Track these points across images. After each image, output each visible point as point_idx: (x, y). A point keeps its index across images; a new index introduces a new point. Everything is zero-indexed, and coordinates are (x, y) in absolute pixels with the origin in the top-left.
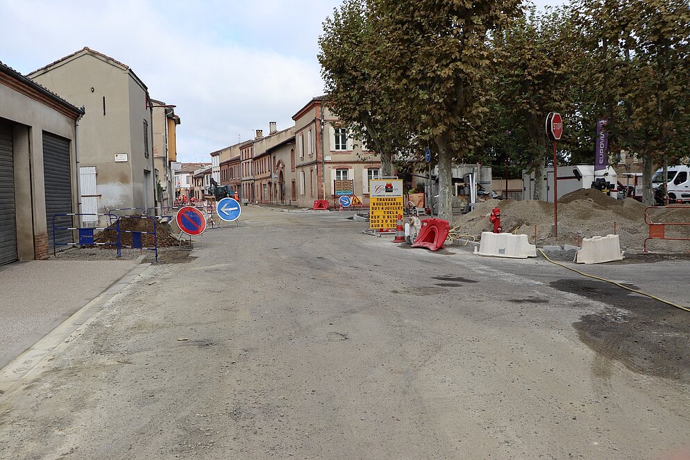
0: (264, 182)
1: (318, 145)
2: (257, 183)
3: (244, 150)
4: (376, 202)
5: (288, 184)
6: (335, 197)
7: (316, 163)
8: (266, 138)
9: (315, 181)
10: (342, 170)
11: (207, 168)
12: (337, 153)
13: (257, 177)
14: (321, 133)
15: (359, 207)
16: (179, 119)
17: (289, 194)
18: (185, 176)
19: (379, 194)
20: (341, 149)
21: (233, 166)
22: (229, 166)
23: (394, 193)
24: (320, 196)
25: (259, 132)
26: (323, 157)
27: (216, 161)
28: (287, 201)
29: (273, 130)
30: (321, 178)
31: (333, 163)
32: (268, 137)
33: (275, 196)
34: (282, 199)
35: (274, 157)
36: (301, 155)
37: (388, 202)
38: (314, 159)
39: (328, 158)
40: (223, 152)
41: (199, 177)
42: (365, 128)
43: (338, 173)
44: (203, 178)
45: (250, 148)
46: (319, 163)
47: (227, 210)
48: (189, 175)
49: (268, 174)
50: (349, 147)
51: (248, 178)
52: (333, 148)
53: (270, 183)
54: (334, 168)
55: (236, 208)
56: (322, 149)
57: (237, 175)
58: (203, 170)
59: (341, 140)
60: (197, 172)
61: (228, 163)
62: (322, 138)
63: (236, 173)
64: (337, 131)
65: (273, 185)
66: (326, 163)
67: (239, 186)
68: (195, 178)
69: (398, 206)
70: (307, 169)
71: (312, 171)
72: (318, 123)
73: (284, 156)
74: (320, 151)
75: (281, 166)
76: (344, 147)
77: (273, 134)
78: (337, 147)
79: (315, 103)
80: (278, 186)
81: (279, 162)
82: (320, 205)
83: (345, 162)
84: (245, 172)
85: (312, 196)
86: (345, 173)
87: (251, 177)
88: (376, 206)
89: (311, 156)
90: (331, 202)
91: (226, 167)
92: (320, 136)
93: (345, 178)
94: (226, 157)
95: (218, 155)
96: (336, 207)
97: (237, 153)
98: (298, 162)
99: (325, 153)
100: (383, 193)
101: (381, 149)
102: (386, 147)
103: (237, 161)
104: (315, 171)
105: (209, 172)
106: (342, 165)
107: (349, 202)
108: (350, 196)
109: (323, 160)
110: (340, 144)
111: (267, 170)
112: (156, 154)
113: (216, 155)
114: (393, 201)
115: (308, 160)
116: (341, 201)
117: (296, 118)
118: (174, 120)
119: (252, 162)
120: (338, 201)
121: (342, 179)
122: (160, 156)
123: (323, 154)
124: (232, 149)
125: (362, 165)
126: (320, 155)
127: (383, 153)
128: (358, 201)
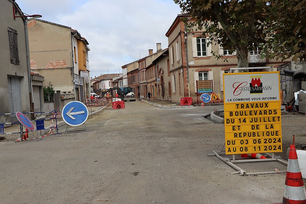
0: (153, 84)
1: (183, 53)
2: (149, 85)
3: (141, 63)
5: (166, 85)
6: (198, 94)
7: (182, 67)
8: (154, 54)
9: (182, 82)
10: (203, 72)
11: (121, 76)
12: (198, 59)
13: (149, 81)
14: (186, 43)
15: (218, 102)
17: (167, 92)
18: (108, 81)
19: (239, 97)
20: (202, 56)
21: (134, 74)
22: (132, 74)
23: (265, 93)
24: (186, 94)
25: (151, 51)
26: (187, 63)
27: (125, 72)
28: (166, 98)
29: (159, 49)
30: (186, 79)
31: (196, 67)
32: (156, 53)
33: (159, 94)
34: (163, 95)
35: (158, 66)
36: (172, 63)
37: (254, 109)
38: (181, 64)
39: (191, 63)
40: (129, 66)
41: (115, 82)
43: (200, 75)
44: (118, 83)
45: (144, 61)
46: (184, 67)
47: (73, 113)
48: (110, 81)
49: (154, 79)
50: (209, 54)
51: (143, 82)
52: (195, 54)
53: (156, 85)
54: (196, 71)
55: (83, 112)
56: (187, 56)
57: (137, 80)
58: (118, 78)
59: (202, 48)
60: (114, 79)
61: (132, 72)
62: (186, 47)
63: (136, 79)
64: (198, 41)
65: (158, 86)
66: (190, 67)
67: (139, 87)
68: (113, 83)
69: (273, 115)
70: (177, 73)
71: (180, 74)
72: (182, 35)
73: (163, 65)
74: (185, 58)
75: (162, 72)
76: (204, 54)
77: (159, 51)
78: (199, 54)
79: (179, 19)
80: (160, 86)
81: (160, 70)
82: (186, 102)
83: (206, 66)
84: (142, 79)
85: (180, 94)
86: (206, 75)
87: (145, 81)
89: (178, 62)
90: (195, 99)
91: (130, 75)
92: (184, 45)
93: (206, 79)
94: (131, 69)
95: (126, 67)
96: (198, 103)
97: (137, 66)
98: (172, 68)
99: (189, 59)
100: (247, 94)
101: (237, 45)
102: (242, 41)
103: (137, 71)
104: (181, 75)
105: (121, 79)
106: (203, 69)
107: (209, 98)
108: (210, 93)
109: (188, 65)
110: (202, 52)
111: (154, 76)
112: (66, 66)
113: (125, 68)
114: (264, 109)
115: (177, 66)
116: (202, 98)
117: (168, 35)
118: (82, 41)
119: (145, 71)
120: (200, 98)
121: (203, 80)
122: (68, 67)
123: (187, 60)
124: (135, 63)
125: (220, 68)
126: (185, 61)
127: (239, 49)
128: (216, 98)
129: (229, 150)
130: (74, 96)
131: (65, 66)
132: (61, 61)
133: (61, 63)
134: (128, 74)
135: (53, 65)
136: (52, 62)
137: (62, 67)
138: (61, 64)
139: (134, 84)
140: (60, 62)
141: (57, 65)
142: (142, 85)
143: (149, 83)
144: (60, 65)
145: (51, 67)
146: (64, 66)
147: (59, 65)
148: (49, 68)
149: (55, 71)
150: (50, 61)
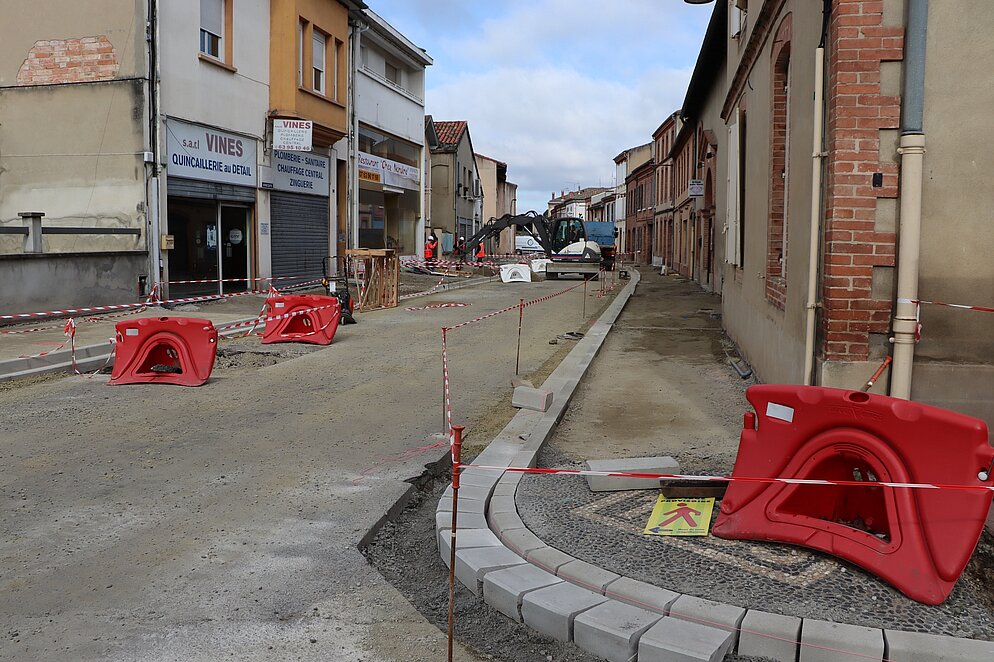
0: (686, 214)
2: (677, 219)
3: (661, 139)
13: (677, 202)
21: (643, 181)
22: (638, 181)
27: (623, 171)
44: (602, 210)
48: (585, 203)
51: (664, 207)
53: (692, 216)
57: (648, 201)
60: (596, 199)
61: (637, 174)
63: (647, 196)
67: (651, 226)
81: (706, 142)
87: (669, 204)
91: (633, 185)
94: (637, 161)
95: (625, 159)
105: (612, 198)
112: (110, 68)
113: (622, 161)
119: (672, 166)
122: (124, 74)
130: (142, 242)
131: (107, 71)
132: (91, 45)
133: (91, 52)
134: (628, 180)
135: (53, 67)
136: (49, 50)
137: (92, 77)
138: (90, 58)
139: (640, 217)
140: (87, 47)
141: (70, 64)
142: (659, 217)
143: (677, 209)
144: (88, 64)
145: (43, 77)
146: (102, 68)
147: (79, 64)
148: (36, 80)
149: (59, 96)
150: (41, 44)
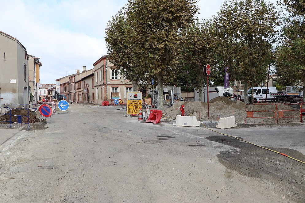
0: (80, 93)
1: (105, 77)
2: (77, 94)
4: (130, 102)
5: (91, 94)
6: (112, 100)
7: (104, 85)
9: (103, 93)
10: (115, 88)
11: (54, 86)
12: (113, 80)
14: (106, 72)
15: (122, 104)
16: (41, 64)
17: (91, 98)
18: (43, 90)
20: (114, 79)
21: (66, 86)
22: (64, 86)
23: (138, 98)
24: (105, 100)
25: (78, 70)
26: (107, 82)
27: (58, 83)
28: (90, 102)
29: (84, 70)
30: (105, 91)
31: (111, 85)
32: (82, 73)
33: (85, 100)
34: (88, 101)
35: (85, 82)
36: (97, 81)
37: (135, 102)
38: (103, 83)
39: (109, 83)
40: (61, 79)
41: (50, 91)
42: (125, 70)
43: (113, 89)
44: (52, 91)
45: (74, 78)
47: (62, 105)
48: (45, 89)
49: (82, 90)
50: (118, 78)
51: (73, 91)
52: (111, 78)
53: (83, 94)
54: (111, 87)
55: (67, 105)
56: (106, 79)
58: (52, 87)
59: (114, 75)
60: (49, 88)
61: (64, 84)
62: (106, 74)
63: (67, 89)
64: (113, 71)
65: (84, 95)
66: (108, 85)
67: (69, 95)
68: (48, 91)
69: (140, 104)
70: (100, 88)
72: (104, 67)
73: (89, 82)
74: (105, 80)
75: (88, 86)
76: (116, 78)
77: (84, 71)
78: (113, 78)
79: (103, 58)
80: (86, 95)
81: (87, 84)
82: (105, 104)
83: (116, 85)
84: (71, 89)
85: (101, 99)
86: (116, 89)
87: (74, 91)
88: (130, 104)
89: (101, 82)
90: (110, 102)
91: (62, 86)
94: (63, 82)
95: (59, 80)
96: (112, 105)
97: (68, 80)
98: (95, 84)
100: (133, 98)
101: (133, 79)
102: (135, 78)
103: (68, 83)
104: (103, 88)
105: (55, 88)
106: (115, 86)
107: (118, 102)
108: (118, 99)
109: (107, 84)
110: (114, 77)
111: (81, 88)
112: (30, 80)
114: (138, 102)
115: (100, 84)
116: (115, 102)
117: (95, 65)
118: (39, 64)
119: (75, 84)
120: (113, 102)
121: (115, 92)
122: (32, 81)
123: (106, 81)
124: (65, 78)
125: (124, 86)
126: (105, 81)
127: (133, 81)
128: (122, 102)
129: (128, 113)
134: (60, 85)
139: (65, 93)
142: (71, 93)
143: (77, 92)
